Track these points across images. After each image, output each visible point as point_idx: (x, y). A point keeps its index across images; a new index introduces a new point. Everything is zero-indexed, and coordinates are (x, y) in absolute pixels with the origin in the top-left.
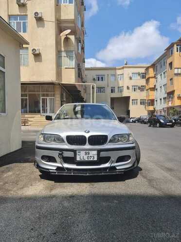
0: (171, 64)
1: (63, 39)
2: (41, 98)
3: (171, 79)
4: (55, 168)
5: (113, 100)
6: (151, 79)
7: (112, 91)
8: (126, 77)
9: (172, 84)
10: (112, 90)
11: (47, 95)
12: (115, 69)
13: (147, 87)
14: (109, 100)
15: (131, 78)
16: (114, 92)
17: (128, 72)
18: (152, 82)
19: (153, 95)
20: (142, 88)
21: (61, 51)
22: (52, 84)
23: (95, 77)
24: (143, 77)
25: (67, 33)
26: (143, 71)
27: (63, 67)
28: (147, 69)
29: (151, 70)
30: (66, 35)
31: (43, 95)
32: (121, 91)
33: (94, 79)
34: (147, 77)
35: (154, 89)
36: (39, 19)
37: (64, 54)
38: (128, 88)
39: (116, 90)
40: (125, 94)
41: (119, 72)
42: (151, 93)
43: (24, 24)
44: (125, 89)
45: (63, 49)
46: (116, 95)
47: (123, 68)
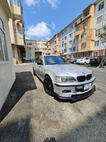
0: (55, 42)
1: (16, 23)
3: (56, 47)
4: (71, 96)
5: (36, 53)
6: (49, 46)
7: (35, 49)
8: (40, 45)
9: (56, 48)
12: (36, 41)
13: (48, 49)
15: (42, 45)
17: (41, 43)
18: (49, 47)
19: (49, 52)
20: (46, 49)
21: (16, 30)
22: (13, 45)
24: (46, 45)
25: (18, 21)
26: (46, 43)
28: (47, 42)
29: (49, 43)
30: (18, 22)
32: (39, 50)
33: (28, 44)
34: (47, 45)
35: (50, 49)
38: (41, 49)
39: (37, 49)
40: (40, 51)
41: (37, 42)
42: (49, 51)
44: (40, 49)
45: (16, 29)
46: (37, 51)
47: (39, 41)
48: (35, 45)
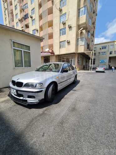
1: (79, 33)
2: (70, 59)
5: (110, 58)
10: (110, 53)
11: (73, 58)
12: (114, 42)
14: (108, 58)
16: (112, 54)
22: (74, 53)
23: (101, 48)
25: (81, 30)
27: (79, 46)
31: (71, 58)
33: (100, 49)
36: (70, 27)
37: (80, 40)
39: (113, 52)
43: (65, 31)
48: (111, 47)
